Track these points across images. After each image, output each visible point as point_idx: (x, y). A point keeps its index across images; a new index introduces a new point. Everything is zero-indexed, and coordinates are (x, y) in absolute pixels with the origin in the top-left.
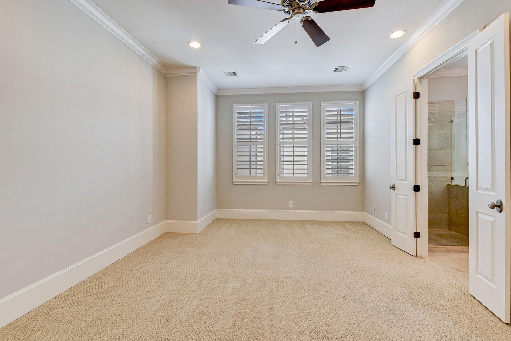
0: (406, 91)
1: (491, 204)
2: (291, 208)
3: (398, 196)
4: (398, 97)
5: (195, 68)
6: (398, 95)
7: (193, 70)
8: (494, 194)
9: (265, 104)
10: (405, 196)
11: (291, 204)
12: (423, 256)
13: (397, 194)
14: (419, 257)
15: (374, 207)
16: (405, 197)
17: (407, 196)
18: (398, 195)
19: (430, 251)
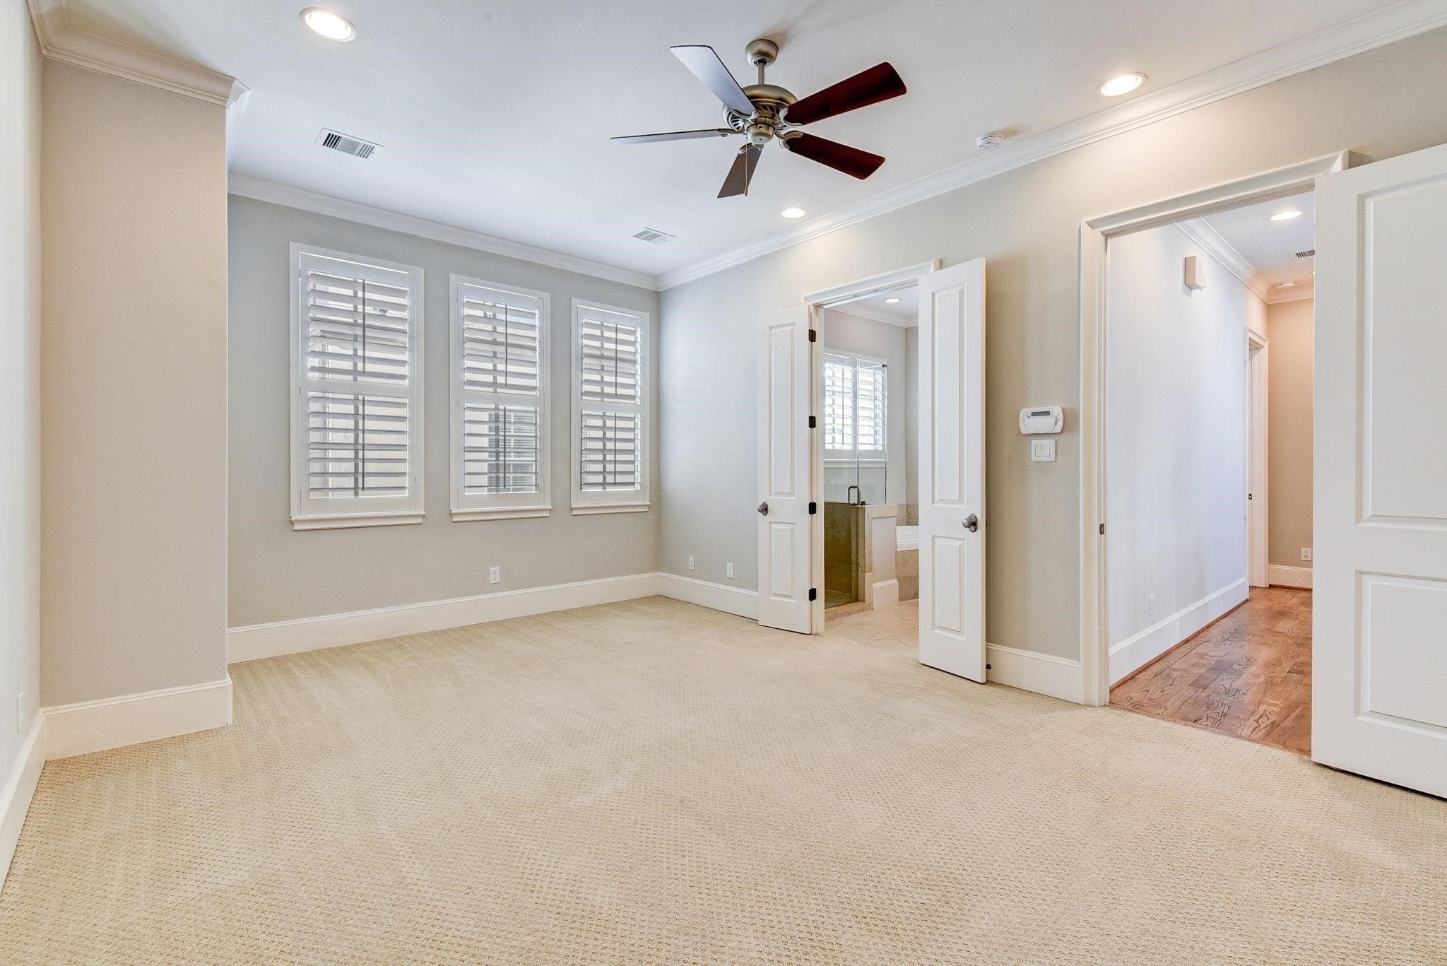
0: (793, 324)
1: (965, 521)
2: (496, 587)
3: (774, 526)
4: (773, 330)
5: (227, 80)
6: (774, 327)
7: (219, 88)
8: (964, 507)
9: (416, 268)
10: (790, 525)
11: (495, 573)
12: (819, 633)
13: (771, 522)
14: (815, 635)
15: (691, 558)
16: (790, 527)
17: (794, 524)
18: (772, 524)
19: (828, 619)
